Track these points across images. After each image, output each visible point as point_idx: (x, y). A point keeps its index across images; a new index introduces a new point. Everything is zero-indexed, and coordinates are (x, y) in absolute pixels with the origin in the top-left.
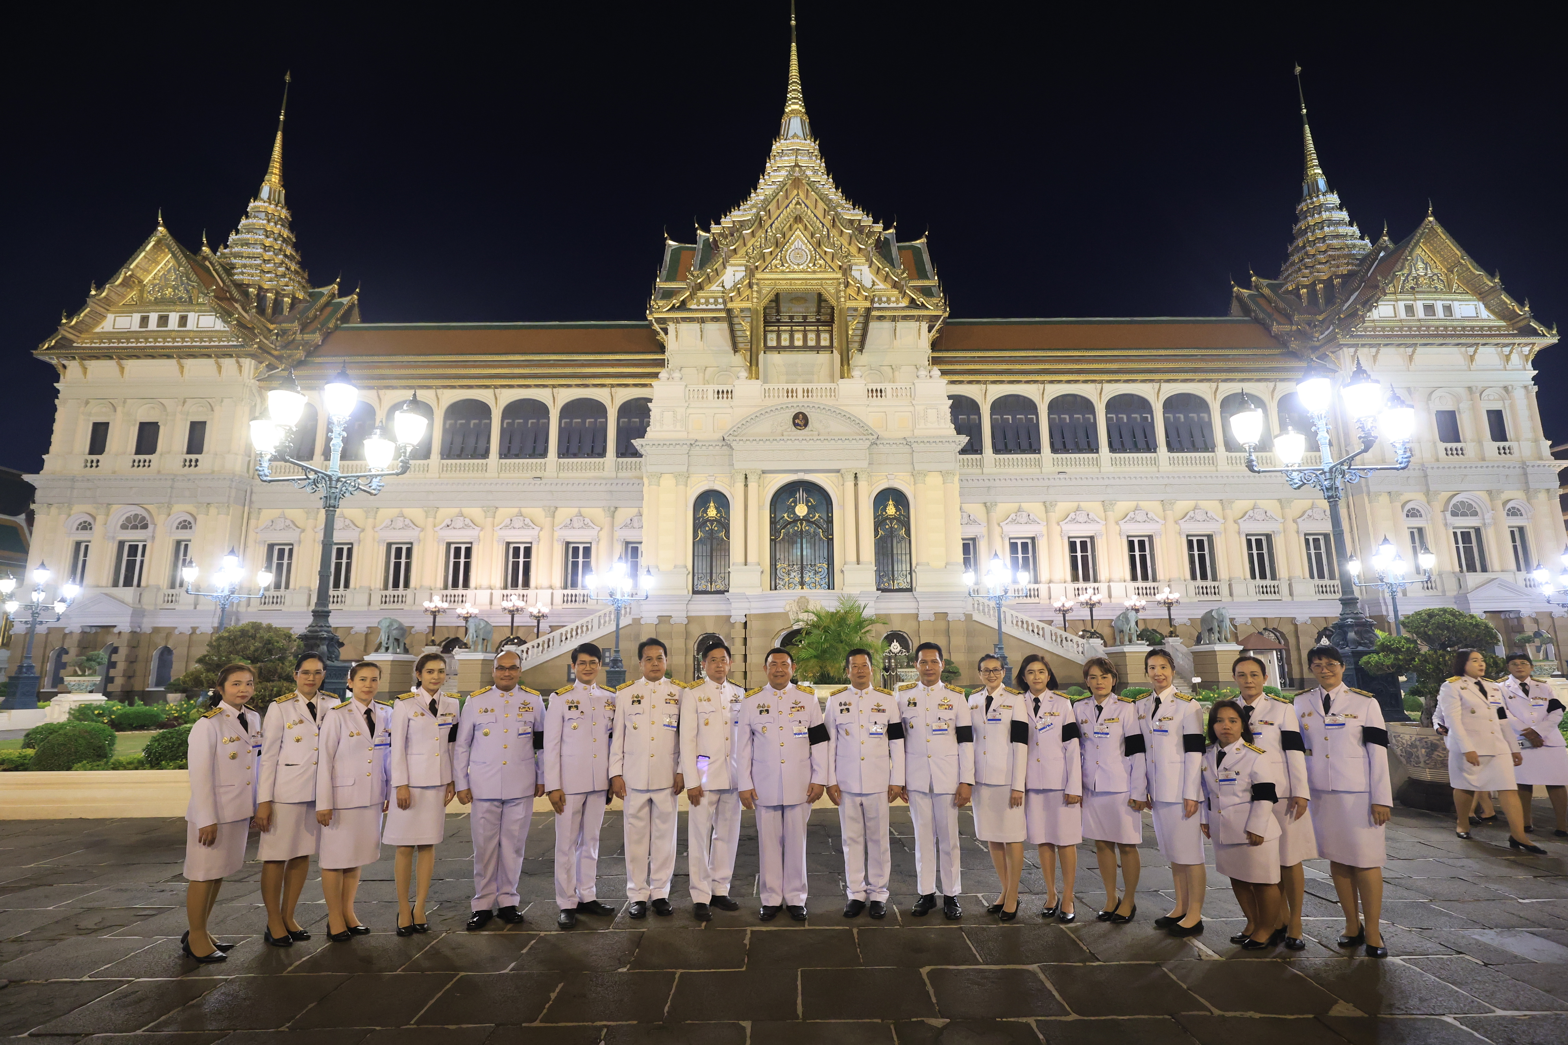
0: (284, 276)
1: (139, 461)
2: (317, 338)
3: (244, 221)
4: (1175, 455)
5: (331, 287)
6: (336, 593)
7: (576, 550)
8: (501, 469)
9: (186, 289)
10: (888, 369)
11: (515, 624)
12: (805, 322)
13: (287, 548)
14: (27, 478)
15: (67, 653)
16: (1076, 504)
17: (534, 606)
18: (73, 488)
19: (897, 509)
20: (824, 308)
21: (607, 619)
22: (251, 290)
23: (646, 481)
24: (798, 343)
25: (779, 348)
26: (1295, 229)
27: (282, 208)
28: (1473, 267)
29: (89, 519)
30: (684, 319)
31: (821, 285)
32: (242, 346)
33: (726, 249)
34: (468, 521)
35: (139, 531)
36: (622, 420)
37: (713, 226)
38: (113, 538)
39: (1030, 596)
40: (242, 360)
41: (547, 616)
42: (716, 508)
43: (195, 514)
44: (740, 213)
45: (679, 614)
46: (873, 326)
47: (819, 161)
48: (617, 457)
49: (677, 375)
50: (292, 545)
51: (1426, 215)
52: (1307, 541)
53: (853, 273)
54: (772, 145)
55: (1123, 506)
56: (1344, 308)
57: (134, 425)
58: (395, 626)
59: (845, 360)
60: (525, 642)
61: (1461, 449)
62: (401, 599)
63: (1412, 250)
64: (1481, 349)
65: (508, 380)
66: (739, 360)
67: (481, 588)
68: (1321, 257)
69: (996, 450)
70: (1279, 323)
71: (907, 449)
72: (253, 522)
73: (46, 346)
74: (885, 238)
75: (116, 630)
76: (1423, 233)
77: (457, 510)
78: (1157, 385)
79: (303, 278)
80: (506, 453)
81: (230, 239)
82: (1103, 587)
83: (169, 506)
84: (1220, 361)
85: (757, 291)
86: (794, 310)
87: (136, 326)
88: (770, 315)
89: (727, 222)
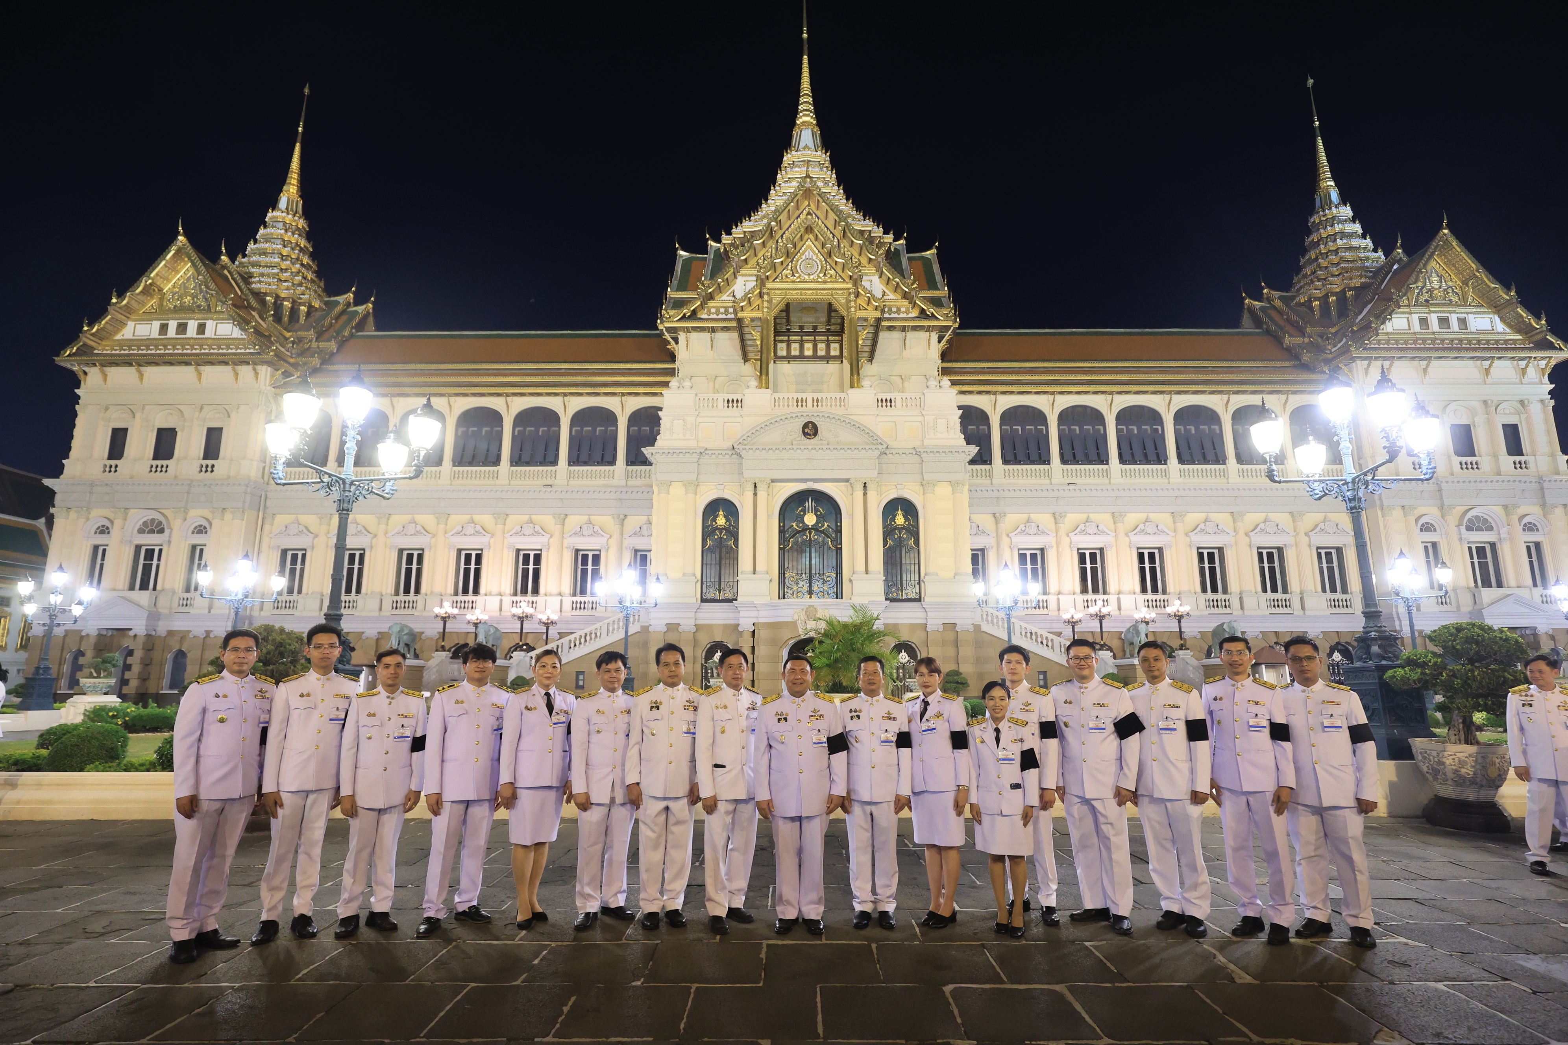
0: (300, 285)
1: (157, 466)
2: (333, 346)
3: (262, 231)
4: (1186, 467)
5: (346, 296)
6: (347, 598)
7: (585, 557)
8: (512, 476)
9: (204, 297)
10: (898, 379)
11: (524, 631)
12: (815, 332)
13: (300, 553)
14: (48, 482)
15: (83, 655)
17: (544, 612)
18: (91, 493)
19: (906, 519)
20: (834, 317)
21: (616, 626)
22: (268, 298)
23: (655, 489)
24: (808, 352)
25: (789, 358)
26: (1308, 241)
27: (300, 218)
28: (1489, 280)
29: (107, 524)
30: (695, 329)
31: (832, 295)
32: (259, 353)
33: (736, 259)
34: (478, 528)
35: (155, 535)
36: (632, 429)
37: (724, 236)
38: (131, 542)
39: (1039, 607)
40: (258, 367)
41: (556, 623)
42: (725, 517)
43: (210, 517)
44: (751, 223)
45: (687, 623)
46: (883, 336)
47: (829, 173)
48: (627, 465)
49: (687, 384)
50: (305, 550)
51: (1440, 228)
52: (1319, 555)
53: (864, 283)
54: (783, 156)
55: (1133, 518)
56: (1357, 321)
57: (153, 430)
58: (406, 631)
59: (855, 370)
60: (534, 649)
61: (1477, 463)
62: (412, 605)
63: (1427, 262)
64: (1497, 363)
65: (520, 389)
66: (749, 369)
67: (491, 594)
68: (1334, 270)
69: (1006, 461)
70: (1291, 336)
71: (916, 459)
72: (267, 527)
73: (68, 352)
74: (895, 249)
75: (131, 633)
76: (1438, 245)
77: (468, 517)
78: (1167, 397)
79: (319, 286)
80: (517, 460)
81: (249, 249)
82: (1112, 598)
83: (186, 511)
84: (1232, 373)
85: (767, 301)
86: (804, 319)
87: (155, 334)
88: (780, 324)
89: (738, 232)
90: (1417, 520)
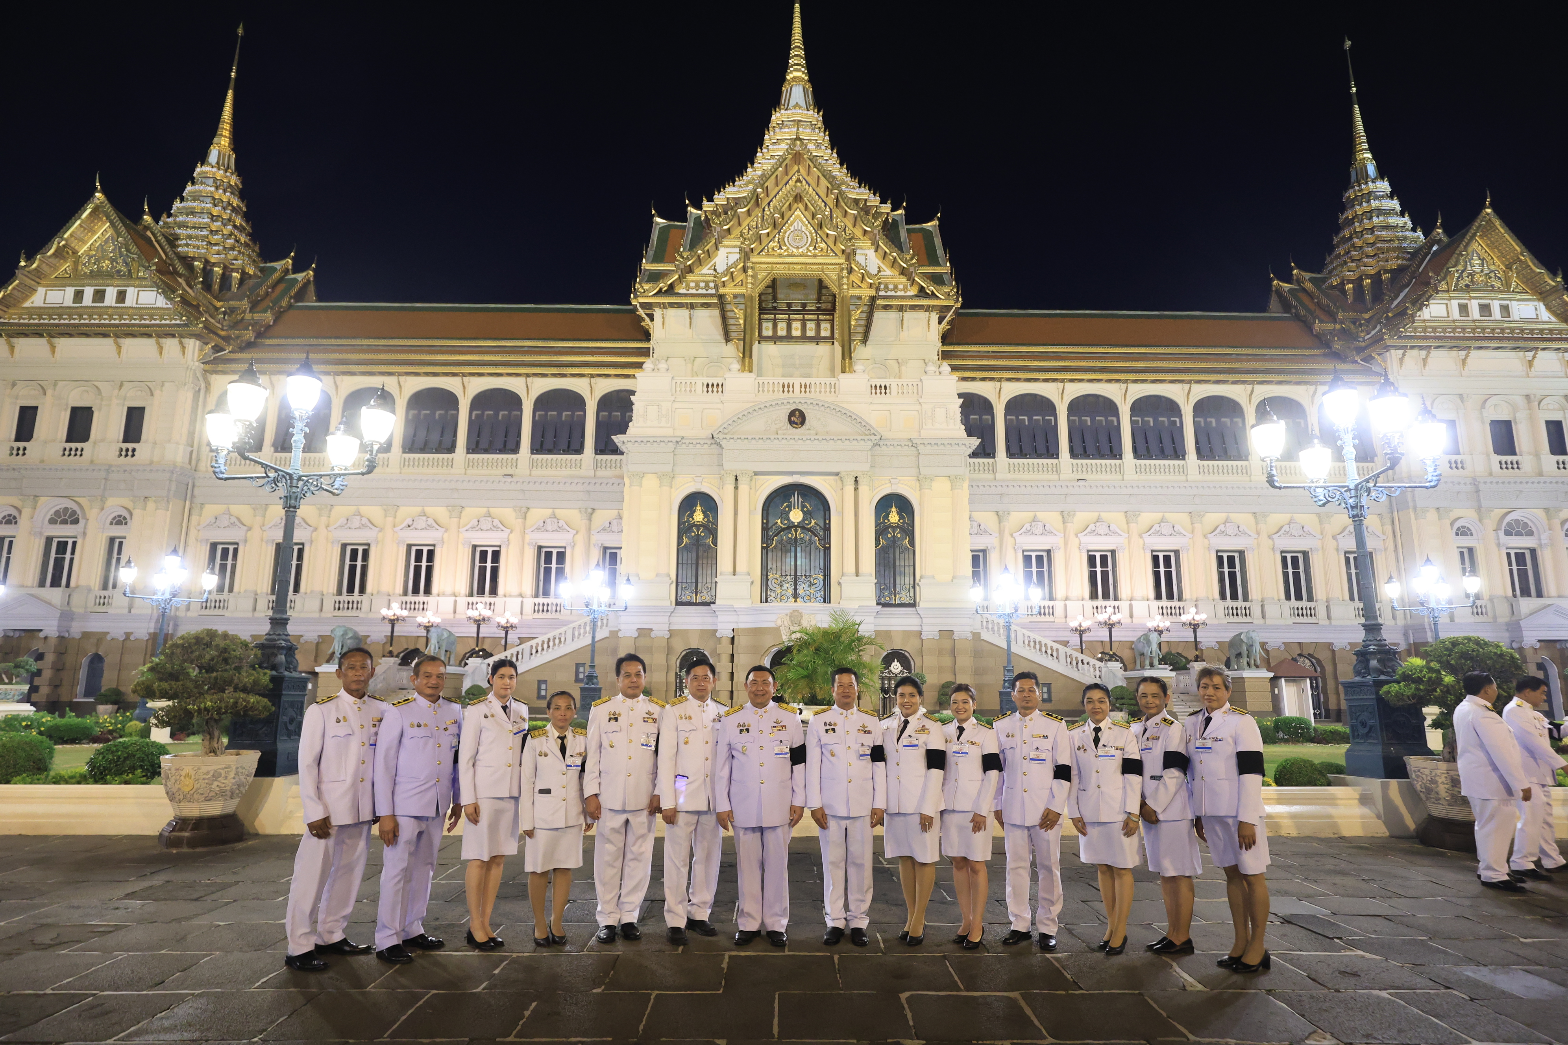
0: (233, 248)
1: (71, 450)
2: (269, 317)
3: (189, 188)
4: (1206, 463)
5: (283, 262)
7: (549, 555)
8: (468, 465)
9: (124, 261)
10: (894, 364)
11: (481, 635)
12: (804, 310)
13: (231, 548)
16: (1096, 514)
17: (502, 615)
19: (901, 517)
20: (825, 295)
21: (582, 631)
22: (196, 263)
23: (627, 480)
24: (797, 332)
25: (775, 338)
26: (1342, 217)
27: (232, 174)
28: (1534, 264)
29: (14, 512)
30: (672, 305)
31: (822, 271)
32: (186, 325)
33: (718, 229)
34: (431, 521)
35: (69, 526)
36: (601, 414)
37: (705, 202)
38: (40, 533)
39: (1045, 614)
40: (186, 341)
41: (516, 627)
42: (703, 512)
43: (131, 509)
44: (735, 189)
45: (660, 628)
46: (878, 315)
47: (822, 134)
48: (596, 454)
49: (663, 366)
50: (238, 543)
51: (1484, 207)
52: (1348, 561)
53: (859, 258)
54: (771, 115)
55: (1147, 518)
56: (1393, 306)
57: (66, 409)
58: (350, 635)
59: (847, 353)
60: (491, 655)
61: (1517, 463)
62: (357, 606)
63: (1468, 244)
64: (1541, 354)
65: (479, 368)
66: (731, 350)
67: (444, 595)
68: (1369, 250)
69: (1011, 454)
70: (1321, 321)
71: (913, 451)
72: (194, 519)
74: (893, 220)
75: (42, 635)
76: (1480, 226)
77: (420, 509)
78: (1187, 386)
79: (254, 251)
80: (474, 447)
81: (174, 207)
82: (1124, 605)
83: (103, 500)
84: (1257, 361)
85: (752, 276)
86: (792, 296)
87: (69, 301)
88: (766, 301)
89: (720, 198)
90: (1452, 524)
